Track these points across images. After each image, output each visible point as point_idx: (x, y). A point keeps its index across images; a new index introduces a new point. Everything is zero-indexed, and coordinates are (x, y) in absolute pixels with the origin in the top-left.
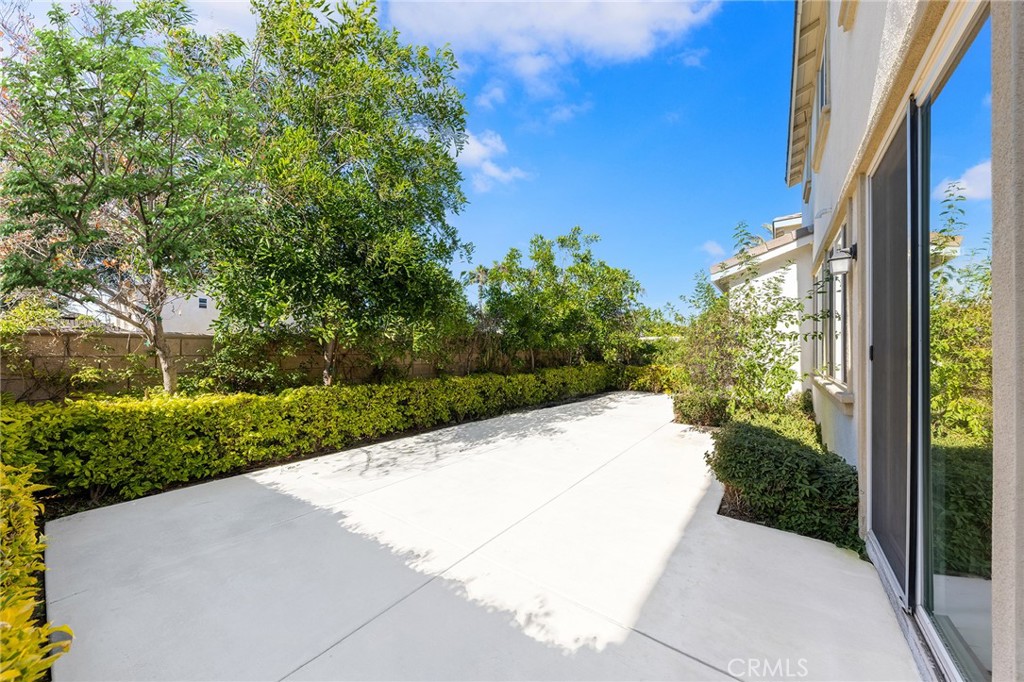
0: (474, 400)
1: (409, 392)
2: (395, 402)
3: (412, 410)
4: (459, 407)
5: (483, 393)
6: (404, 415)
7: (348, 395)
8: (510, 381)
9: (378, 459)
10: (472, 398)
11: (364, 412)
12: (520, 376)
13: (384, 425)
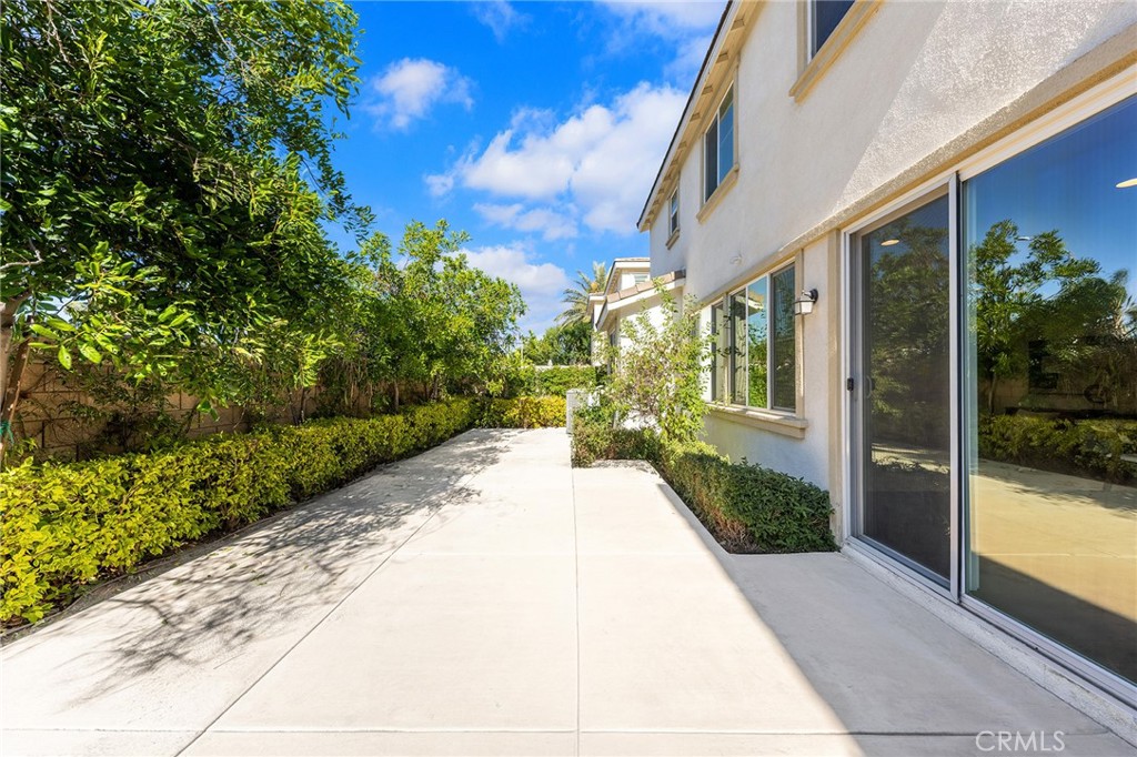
0: (326, 463)
1: (217, 463)
2: (186, 485)
3: (223, 495)
4: (304, 477)
5: (339, 449)
6: (205, 509)
7: (69, 485)
8: (372, 427)
9: (192, 611)
10: (325, 459)
11: (109, 519)
12: (387, 419)
13: (156, 538)
